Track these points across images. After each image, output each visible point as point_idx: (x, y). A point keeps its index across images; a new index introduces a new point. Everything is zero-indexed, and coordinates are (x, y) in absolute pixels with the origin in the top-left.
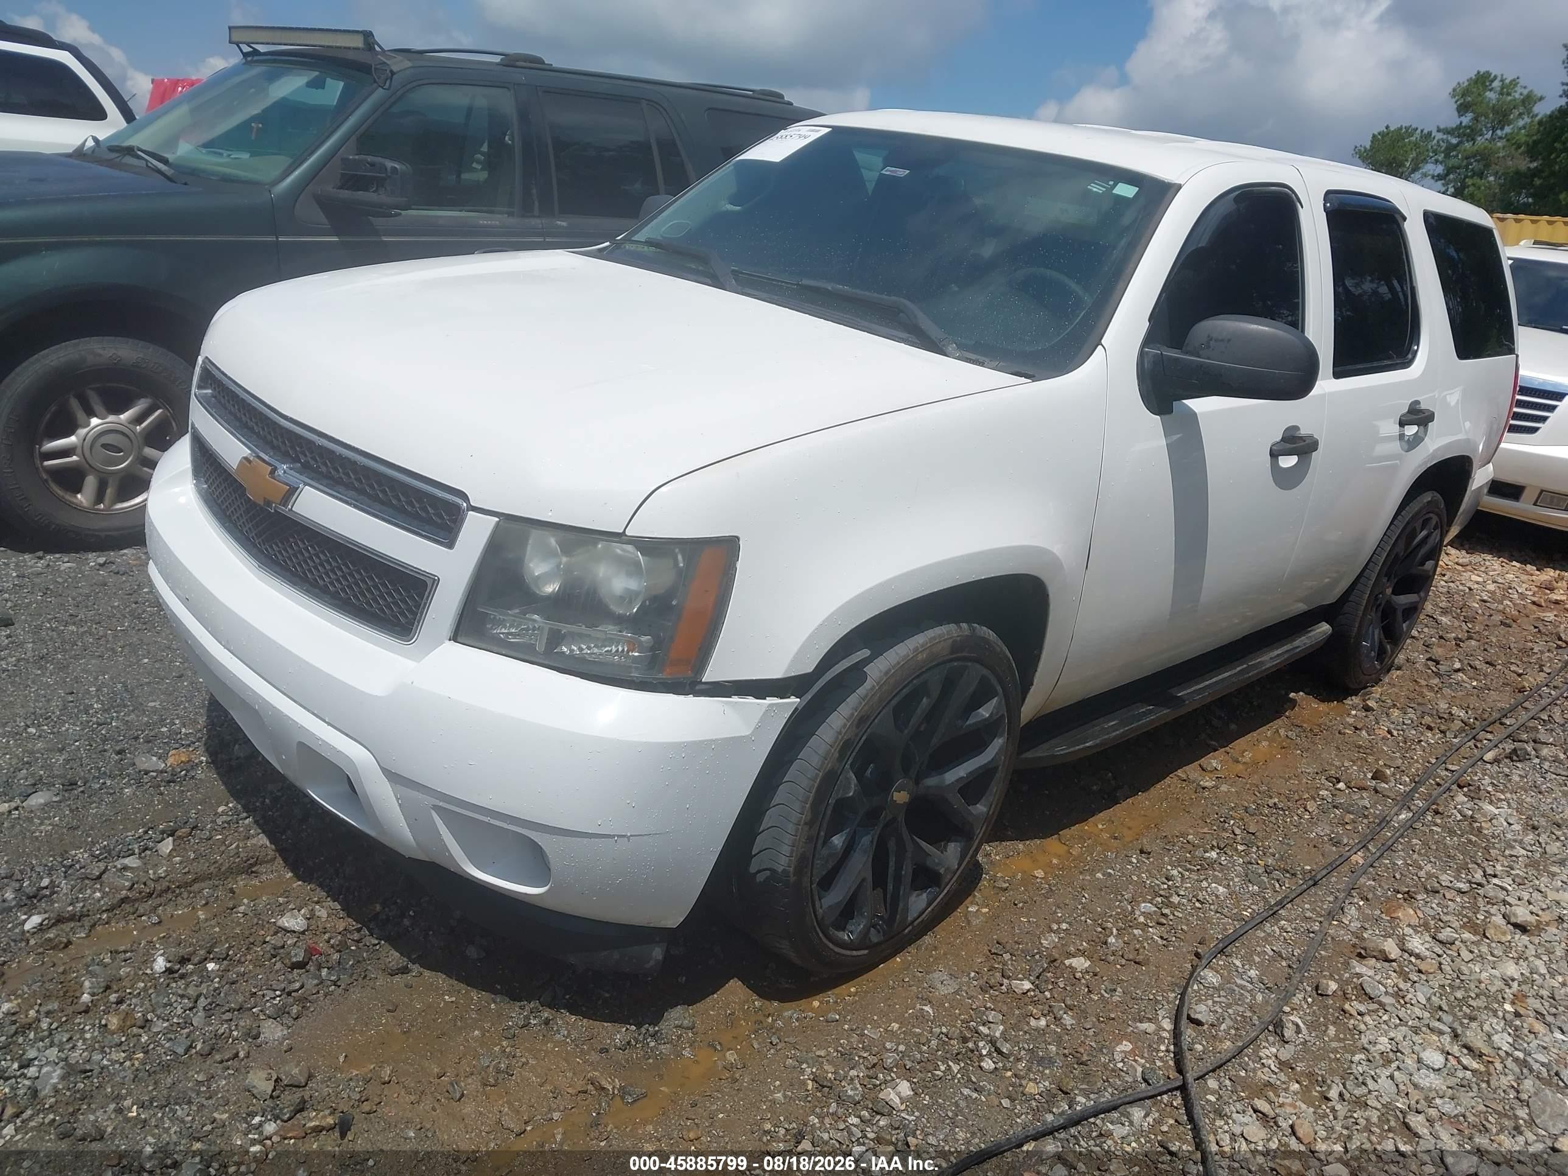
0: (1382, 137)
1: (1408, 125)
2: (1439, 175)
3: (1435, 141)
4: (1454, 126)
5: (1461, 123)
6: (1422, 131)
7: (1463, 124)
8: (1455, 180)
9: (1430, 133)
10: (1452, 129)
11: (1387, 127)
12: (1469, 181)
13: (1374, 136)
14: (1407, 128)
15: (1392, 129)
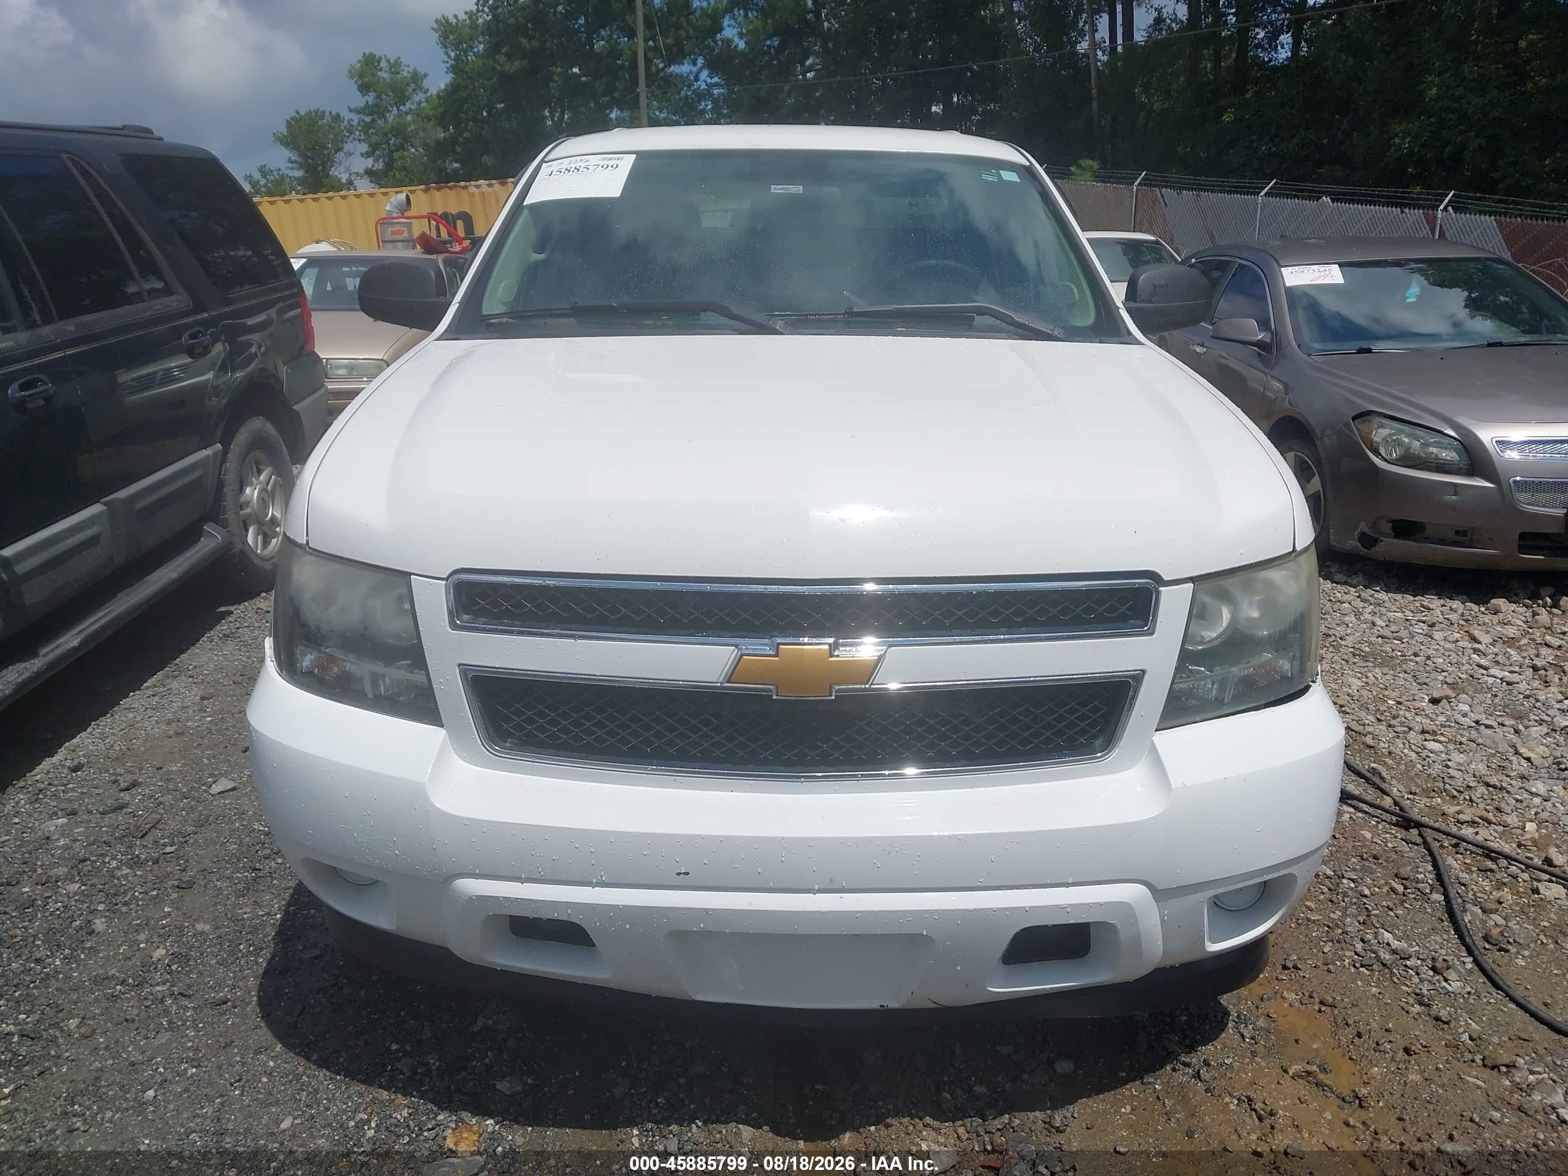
0: (296, 122)
1: (316, 108)
2: (366, 153)
3: (346, 122)
4: (362, 105)
5: (367, 102)
6: (330, 113)
7: (370, 103)
8: (382, 156)
9: (338, 115)
10: (362, 108)
11: (297, 112)
12: (396, 155)
13: (287, 121)
14: (316, 112)
15: (302, 113)
